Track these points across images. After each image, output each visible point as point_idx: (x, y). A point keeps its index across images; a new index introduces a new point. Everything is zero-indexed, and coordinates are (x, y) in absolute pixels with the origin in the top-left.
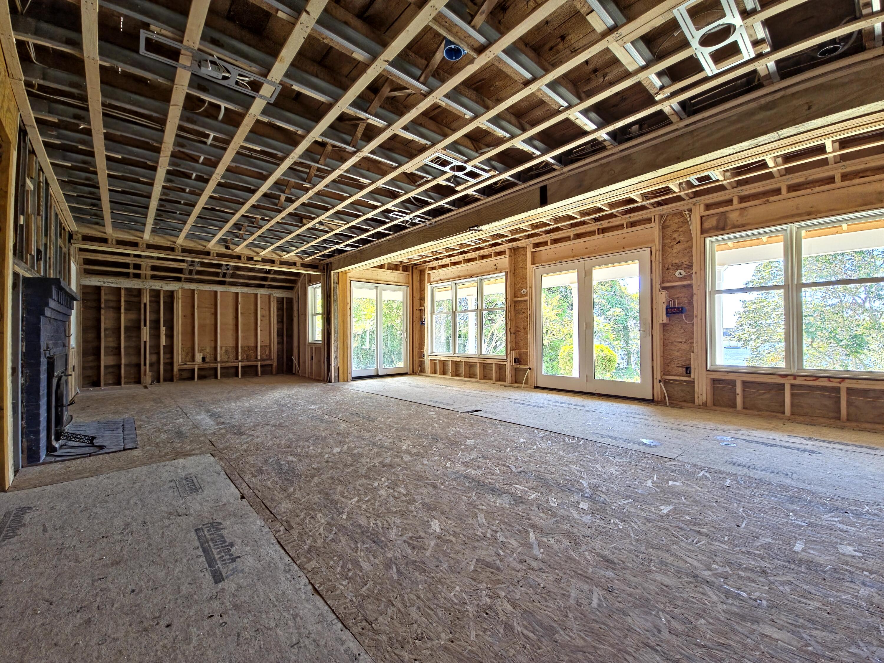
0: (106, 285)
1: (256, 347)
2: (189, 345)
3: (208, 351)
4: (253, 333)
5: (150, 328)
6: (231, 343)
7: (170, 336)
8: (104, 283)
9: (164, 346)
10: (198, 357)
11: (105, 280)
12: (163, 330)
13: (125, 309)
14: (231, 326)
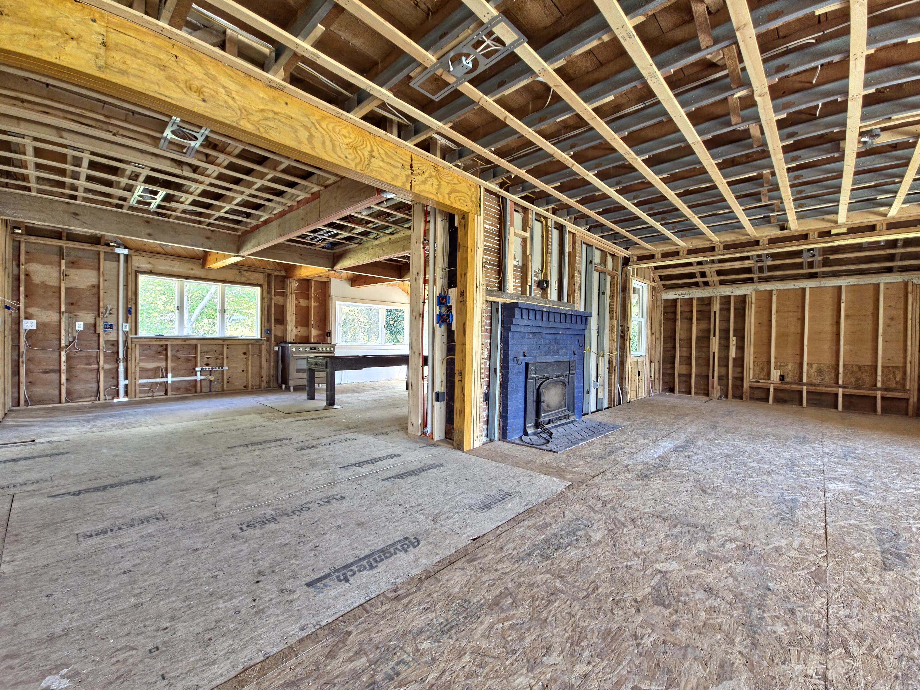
0: (681, 297)
1: (876, 367)
2: (764, 358)
3: (790, 367)
4: (869, 345)
5: (720, 338)
6: (827, 359)
7: (741, 348)
8: (679, 295)
9: (734, 359)
10: (775, 375)
11: (680, 292)
12: (733, 340)
13: (697, 319)
14: (828, 336)
